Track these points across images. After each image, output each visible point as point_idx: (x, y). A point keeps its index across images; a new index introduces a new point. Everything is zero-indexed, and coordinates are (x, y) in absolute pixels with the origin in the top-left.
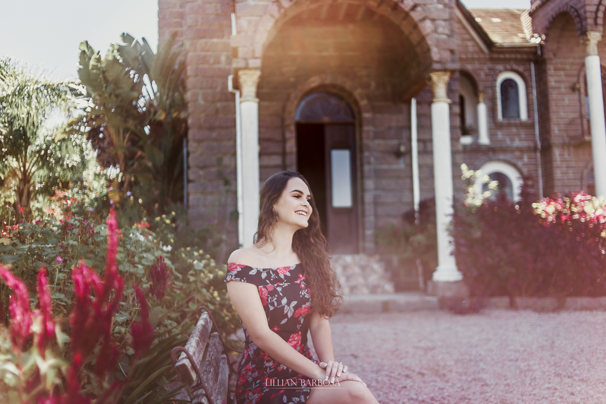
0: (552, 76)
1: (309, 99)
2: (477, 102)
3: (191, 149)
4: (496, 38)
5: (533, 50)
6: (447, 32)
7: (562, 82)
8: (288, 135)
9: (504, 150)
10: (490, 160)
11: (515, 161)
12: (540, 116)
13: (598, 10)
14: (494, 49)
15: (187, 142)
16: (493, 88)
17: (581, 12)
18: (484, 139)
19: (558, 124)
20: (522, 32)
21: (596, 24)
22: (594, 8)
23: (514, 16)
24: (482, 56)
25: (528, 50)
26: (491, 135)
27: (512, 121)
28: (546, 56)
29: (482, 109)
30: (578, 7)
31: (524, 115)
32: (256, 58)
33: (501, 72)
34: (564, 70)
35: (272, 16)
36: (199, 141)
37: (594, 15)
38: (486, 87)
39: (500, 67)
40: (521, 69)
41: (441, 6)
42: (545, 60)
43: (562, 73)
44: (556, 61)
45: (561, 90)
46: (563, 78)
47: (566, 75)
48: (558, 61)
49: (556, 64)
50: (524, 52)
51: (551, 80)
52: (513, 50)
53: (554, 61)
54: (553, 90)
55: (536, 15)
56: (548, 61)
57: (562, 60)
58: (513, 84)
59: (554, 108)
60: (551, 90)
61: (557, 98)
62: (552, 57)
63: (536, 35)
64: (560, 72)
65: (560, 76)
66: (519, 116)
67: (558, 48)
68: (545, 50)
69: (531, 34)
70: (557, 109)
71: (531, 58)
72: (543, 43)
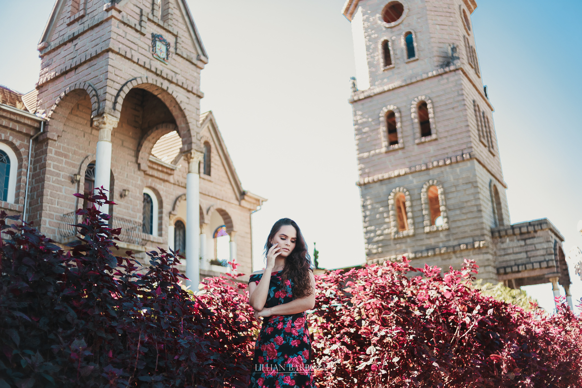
0: (52, 159)
5: (36, 125)
7: (62, 170)
12: (30, 204)
13: (118, 95)
17: (100, 92)
19: (50, 216)
21: (114, 108)
22: (115, 93)
28: (49, 135)
30: (97, 86)
31: (11, 199)
34: (66, 156)
37: (113, 100)
40: (17, 143)
42: (48, 139)
43: (64, 160)
44: (59, 144)
45: (59, 179)
46: (64, 165)
47: (67, 163)
48: (62, 145)
49: (59, 147)
50: (24, 124)
51: (50, 164)
52: (12, 117)
53: (57, 144)
54: (51, 177)
55: (44, 89)
56: (50, 141)
57: (65, 145)
58: (4, 157)
59: (49, 197)
60: (48, 176)
61: (53, 186)
62: (56, 138)
63: (42, 111)
64: (61, 158)
65: (60, 162)
66: (5, 199)
67: (63, 131)
68: (49, 128)
69: (35, 109)
70: (52, 200)
71: (32, 133)
72: (49, 120)
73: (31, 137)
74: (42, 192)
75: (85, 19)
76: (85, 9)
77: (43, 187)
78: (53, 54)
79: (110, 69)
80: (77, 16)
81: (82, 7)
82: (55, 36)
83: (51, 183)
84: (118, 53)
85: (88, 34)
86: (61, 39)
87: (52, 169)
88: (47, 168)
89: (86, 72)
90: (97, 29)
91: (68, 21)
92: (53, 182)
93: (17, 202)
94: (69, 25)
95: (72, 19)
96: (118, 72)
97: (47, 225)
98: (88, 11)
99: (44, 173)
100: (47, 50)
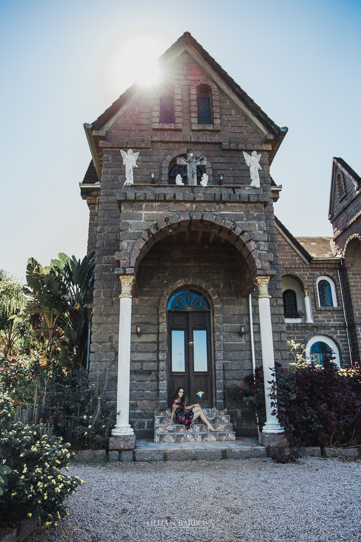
0: (352, 278)
1: (177, 295)
2: (305, 296)
3: (93, 330)
4: (313, 255)
5: (338, 262)
6: (266, 249)
7: (358, 282)
8: (161, 320)
9: (324, 327)
10: (315, 334)
11: (331, 335)
12: (346, 305)
14: (312, 262)
15: (91, 324)
16: (314, 286)
18: (310, 320)
19: (358, 310)
20: (331, 251)
23: (325, 241)
24: (305, 266)
25: (334, 262)
26: (314, 318)
27: (328, 308)
28: (346, 266)
29: (307, 300)
31: (335, 305)
32: (132, 267)
33: (318, 276)
34: (359, 274)
35: (144, 240)
36: (99, 324)
38: (308, 286)
39: (317, 273)
40: (331, 274)
41: (262, 232)
42: (347, 268)
43: (358, 276)
44: (353, 269)
45: (358, 288)
46: (359, 280)
48: (355, 269)
49: (354, 271)
50: (332, 263)
51: (351, 281)
52: (325, 262)
53: (352, 269)
54: (353, 288)
55: (337, 240)
56: (348, 269)
57: (357, 268)
58: (327, 283)
59: (355, 300)
60: (352, 288)
61: (356, 293)
62: (350, 266)
63: (339, 253)
64: (356, 276)
65: (356, 278)
66: (332, 305)
67: (354, 261)
68: (345, 262)
69: (336, 252)
70: (357, 301)
71: (337, 267)
72: (344, 257)
73: (337, 269)
74: (350, 297)
75: (348, 196)
76: (346, 191)
77: (350, 295)
78: (337, 220)
80: (343, 196)
81: (344, 191)
82: (335, 209)
83: (354, 292)
85: (351, 205)
86: (338, 211)
87: (353, 284)
88: (350, 284)
89: (356, 227)
90: (355, 201)
91: (339, 200)
92: (355, 291)
93: (338, 305)
94: (340, 202)
95: (341, 198)
97: (358, 315)
98: (348, 191)
99: (349, 287)
100: (334, 218)
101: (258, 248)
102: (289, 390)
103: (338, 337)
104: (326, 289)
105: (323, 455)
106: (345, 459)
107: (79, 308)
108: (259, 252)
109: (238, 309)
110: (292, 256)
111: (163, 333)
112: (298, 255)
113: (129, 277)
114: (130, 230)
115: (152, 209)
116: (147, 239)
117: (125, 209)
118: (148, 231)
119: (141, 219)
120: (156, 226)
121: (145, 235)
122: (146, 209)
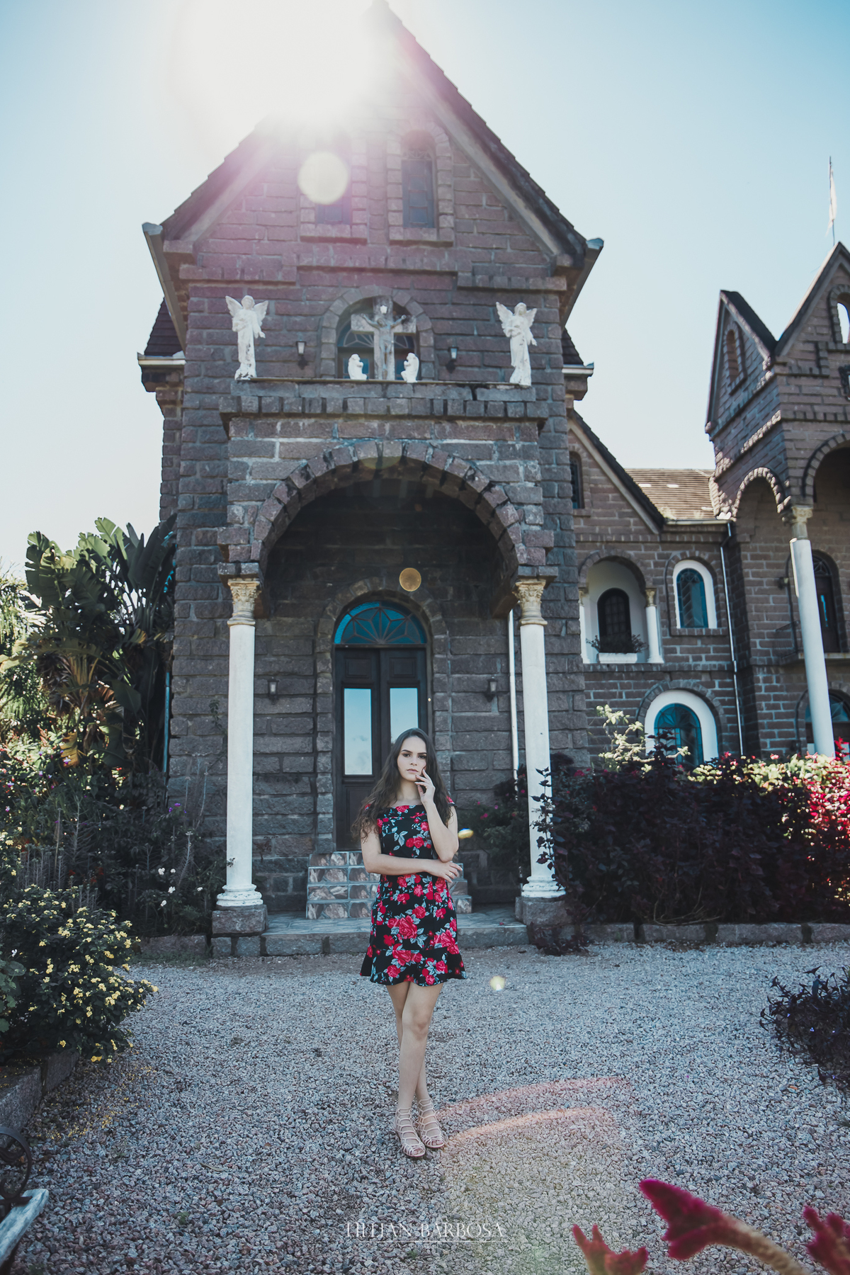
0: (749, 566)
1: (354, 612)
2: (647, 605)
3: (175, 689)
4: (668, 513)
5: (722, 529)
6: (540, 520)
7: (764, 575)
8: (320, 667)
9: (687, 673)
10: (667, 689)
11: (701, 689)
12: (735, 624)
13: (806, 475)
14: (665, 529)
15: (171, 677)
16: (667, 582)
18: (656, 657)
19: (760, 636)
20: (709, 504)
21: (804, 494)
22: (800, 473)
23: (696, 479)
24: (649, 538)
25: (713, 529)
26: (666, 652)
27: (696, 631)
28: (739, 539)
29: (652, 613)
31: (713, 623)
32: (253, 561)
33: (678, 561)
34: (766, 557)
35: (280, 501)
36: (188, 677)
37: (800, 483)
38: (655, 582)
39: (676, 553)
40: (706, 557)
41: (531, 485)
42: (739, 544)
43: (764, 562)
44: (754, 545)
45: (763, 587)
46: (765, 569)
47: (769, 566)
48: (758, 545)
49: (755, 549)
50: (709, 533)
51: (748, 573)
52: (693, 529)
53: (751, 546)
54: (752, 588)
55: (723, 481)
56: (742, 546)
57: (763, 544)
58: (696, 576)
59: (754, 613)
60: (748, 588)
61: (757, 599)
62: (748, 540)
63: (726, 509)
64: (760, 561)
65: (760, 566)
66: (706, 624)
67: (756, 527)
68: (738, 531)
69: (718, 506)
70: (758, 615)
71: (720, 540)
72: (734, 520)
73: (720, 544)
74: (745, 609)
75: (748, 383)
76: (745, 370)
77: (745, 603)
78: (724, 435)
79: (788, 445)
80: (738, 381)
81: (740, 369)
82: (721, 410)
83: (753, 595)
84: (794, 420)
85: (755, 403)
86: (727, 414)
87: (751, 578)
88: (746, 579)
89: (762, 453)
90: (763, 395)
91: (729, 390)
92: (756, 593)
93: (719, 625)
94: (732, 394)
95: (733, 386)
96: (799, 445)
97: (759, 647)
98: (749, 371)
99: (743, 586)
100: (716, 431)
101: (522, 520)
102: (577, 813)
103: (716, 694)
104: (694, 591)
105: (639, 939)
106: (680, 945)
107: (145, 642)
108: (524, 527)
109: (484, 644)
110: (622, 515)
111: (325, 694)
112: (635, 514)
113: (248, 581)
114: (250, 481)
115: (298, 433)
116: (285, 499)
117: (238, 433)
118: (287, 480)
119: (272, 456)
120: (305, 472)
121: (281, 488)
122: (284, 434)
